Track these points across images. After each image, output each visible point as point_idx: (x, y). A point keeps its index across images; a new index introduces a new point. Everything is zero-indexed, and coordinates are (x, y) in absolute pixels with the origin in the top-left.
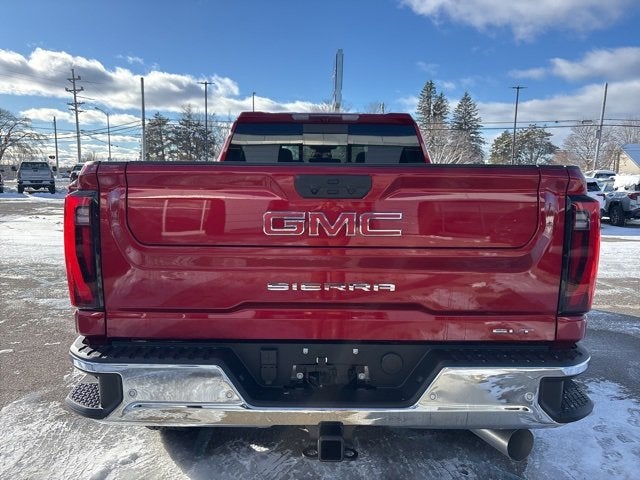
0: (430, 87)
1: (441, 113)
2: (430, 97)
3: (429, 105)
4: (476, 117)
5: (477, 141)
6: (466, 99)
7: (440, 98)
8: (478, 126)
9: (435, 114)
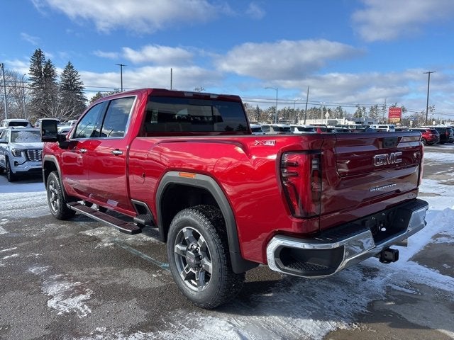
0: (38, 54)
1: (50, 76)
2: (40, 62)
3: (40, 68)
4: (79, 81)
5: (82, 99)
6: (70, 67)
7: (49, 64)
8: (81, 88)
9: (45, 76)
